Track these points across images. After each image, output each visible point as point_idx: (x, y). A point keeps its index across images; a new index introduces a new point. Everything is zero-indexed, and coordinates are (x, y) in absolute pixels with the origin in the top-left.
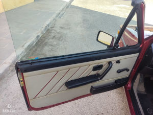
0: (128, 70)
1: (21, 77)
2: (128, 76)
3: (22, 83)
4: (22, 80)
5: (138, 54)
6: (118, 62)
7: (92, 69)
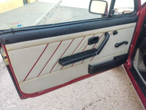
0: (126, 43)
1: (4, 52)
2: (127, 52)
3: (7, 60)
4: (5, 55)
5: (135, 23)
6: (115, 33)
7: (87, 43)
